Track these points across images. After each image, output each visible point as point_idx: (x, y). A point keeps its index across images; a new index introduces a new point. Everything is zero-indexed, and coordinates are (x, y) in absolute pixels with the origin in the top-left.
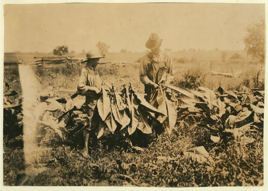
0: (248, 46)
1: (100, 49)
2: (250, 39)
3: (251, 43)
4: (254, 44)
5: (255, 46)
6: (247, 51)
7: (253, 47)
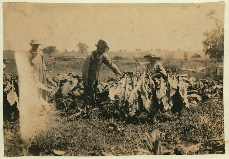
0: (206, 47)
1: (81, 48)
2: (207, 41)
3: (208, 45)
4: (211, 46)
5: (212, 47)
6: (205, 51)
7: (210, 48)
